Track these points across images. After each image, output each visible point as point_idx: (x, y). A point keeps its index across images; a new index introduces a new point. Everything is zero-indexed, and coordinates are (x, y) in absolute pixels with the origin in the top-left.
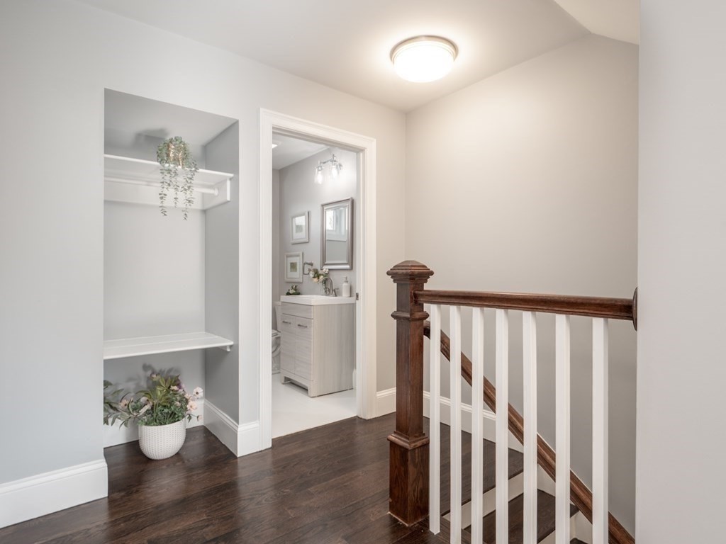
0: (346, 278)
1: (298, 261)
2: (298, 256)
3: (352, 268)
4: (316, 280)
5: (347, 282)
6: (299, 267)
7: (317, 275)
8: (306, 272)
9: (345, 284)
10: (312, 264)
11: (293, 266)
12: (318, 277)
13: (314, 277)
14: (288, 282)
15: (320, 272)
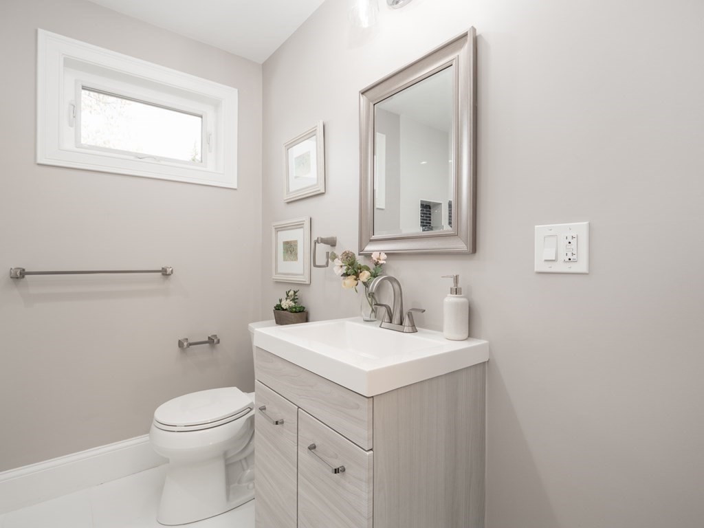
0: (456, 279)
1: (299, 237)
2: (299, 226)
3: (474, 249)
4: (350, 280)
5: (457, 291)
6: (302, 250)
7: (353, 270)
8: (321, 260)
9: (451, 299)
10: (332, 243)
11: (290, 248)
12: (357, 275)
13: (346, 275)
14: (278, 282)
15: (360, 261)
